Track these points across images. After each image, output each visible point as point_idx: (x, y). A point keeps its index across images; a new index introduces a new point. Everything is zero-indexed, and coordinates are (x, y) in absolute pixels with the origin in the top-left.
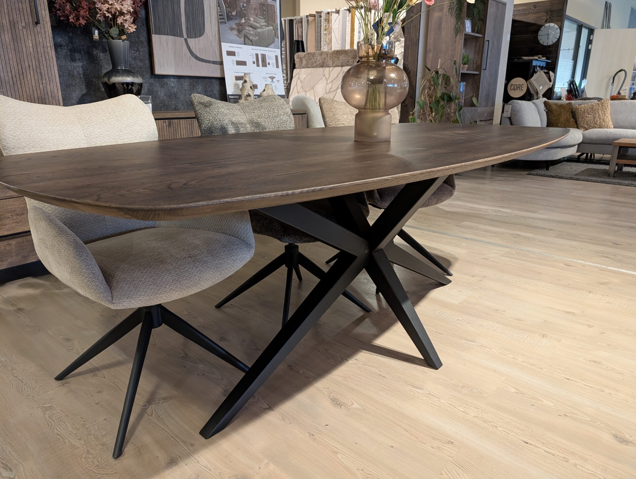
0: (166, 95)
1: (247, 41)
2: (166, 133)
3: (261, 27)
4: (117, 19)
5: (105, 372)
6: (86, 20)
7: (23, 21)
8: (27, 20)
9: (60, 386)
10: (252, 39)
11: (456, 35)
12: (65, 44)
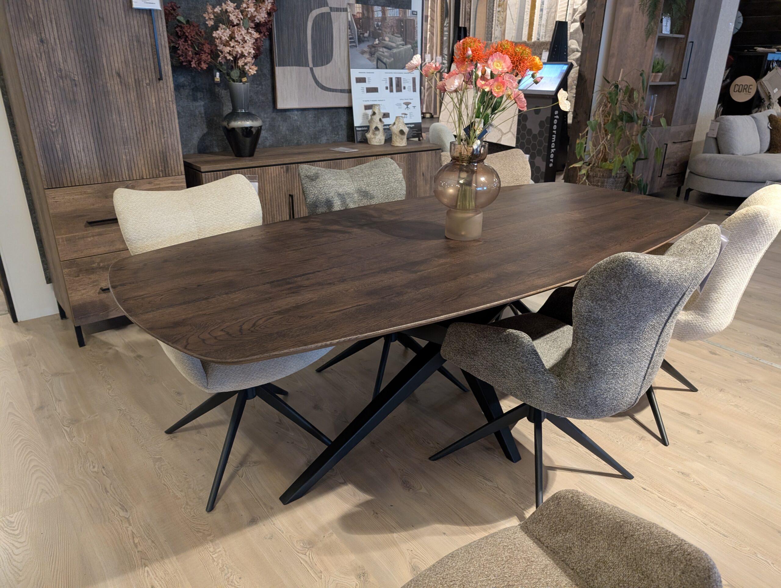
0: (288, 129)
1: (381, 64)
2: (283, 179)
3: (398, 47)
4: (238, 60)
5: (207, 430)
6: (208, 64)
7: (147, 79)
8: (150, 77)
9: (169, 439)
10: (386, 61)
11: (648, 37)
12: (187, 84)
